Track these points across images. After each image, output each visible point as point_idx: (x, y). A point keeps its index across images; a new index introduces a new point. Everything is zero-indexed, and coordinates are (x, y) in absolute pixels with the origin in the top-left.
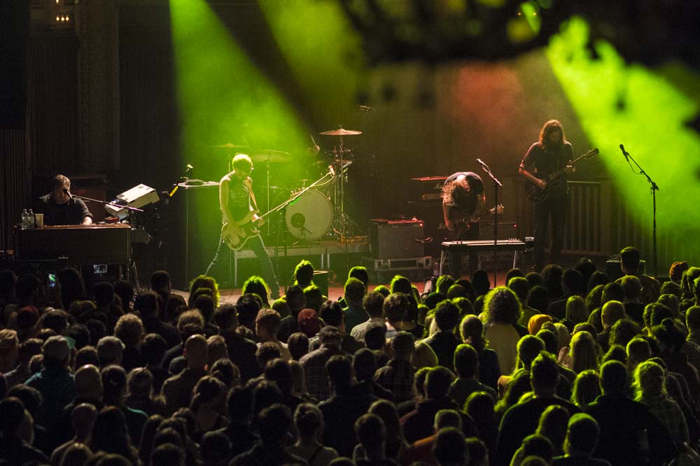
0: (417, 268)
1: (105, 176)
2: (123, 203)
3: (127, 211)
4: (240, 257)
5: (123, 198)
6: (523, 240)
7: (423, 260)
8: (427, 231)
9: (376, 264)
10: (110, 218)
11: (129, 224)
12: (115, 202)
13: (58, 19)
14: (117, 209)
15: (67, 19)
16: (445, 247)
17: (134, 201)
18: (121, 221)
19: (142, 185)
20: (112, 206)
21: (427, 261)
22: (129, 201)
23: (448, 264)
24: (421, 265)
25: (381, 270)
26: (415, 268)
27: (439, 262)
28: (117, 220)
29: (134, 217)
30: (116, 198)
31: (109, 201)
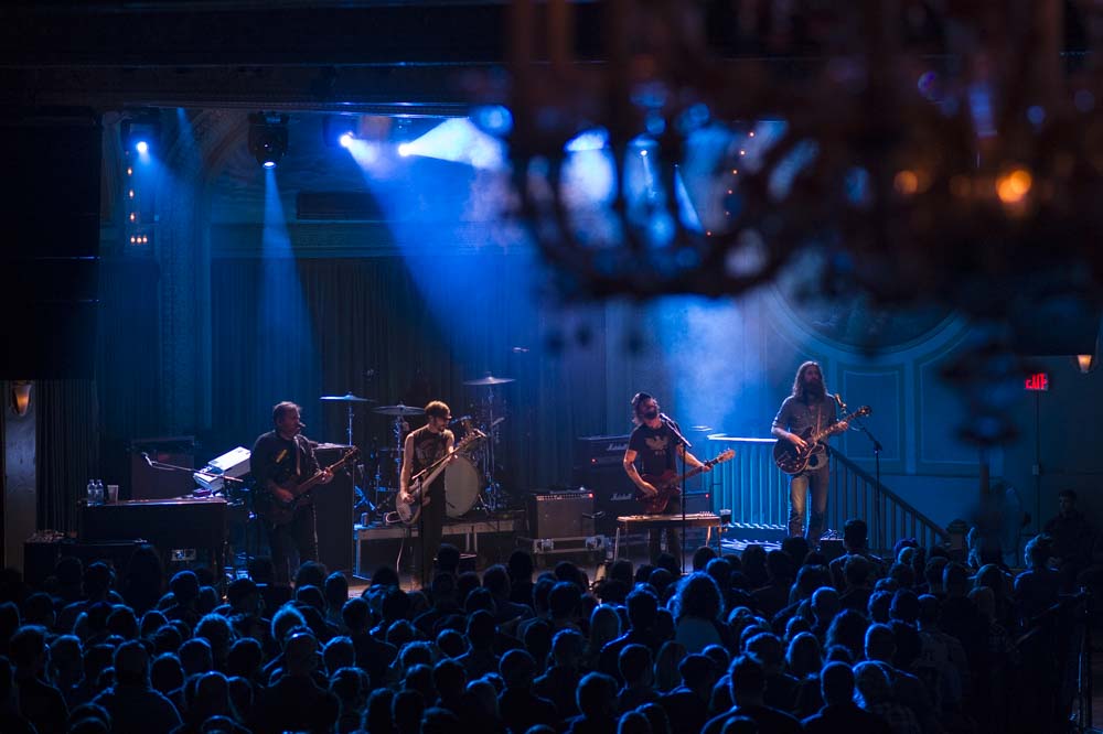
0: (586, 550)
1: (192, 438)
2: (217, 471)
3: (222, 481)
4: (365, 538)
5: (217, 465)
6: (718, 514)
7: (592, 540)
8: (598, 503)
9: (535, 546)
10: (199, 491)
11: (225, 497)
12: (205, 470)
13: (133, 240)
14: (209, 479)
15: (145, 240)
16: (622, 523)
17: (230, 469)
18: (214, 494)
19: (240, 449)
20: (203, 476)
21: (599, 542)
22: (224, 468)
23: (625, 544)
24: (590, 546)
25: (542, 553)
26: (582, 550)
27: (614, 541)
28: (209, 493)
29: (229, 488)
30: (208, 465)
31: (199, 468)
